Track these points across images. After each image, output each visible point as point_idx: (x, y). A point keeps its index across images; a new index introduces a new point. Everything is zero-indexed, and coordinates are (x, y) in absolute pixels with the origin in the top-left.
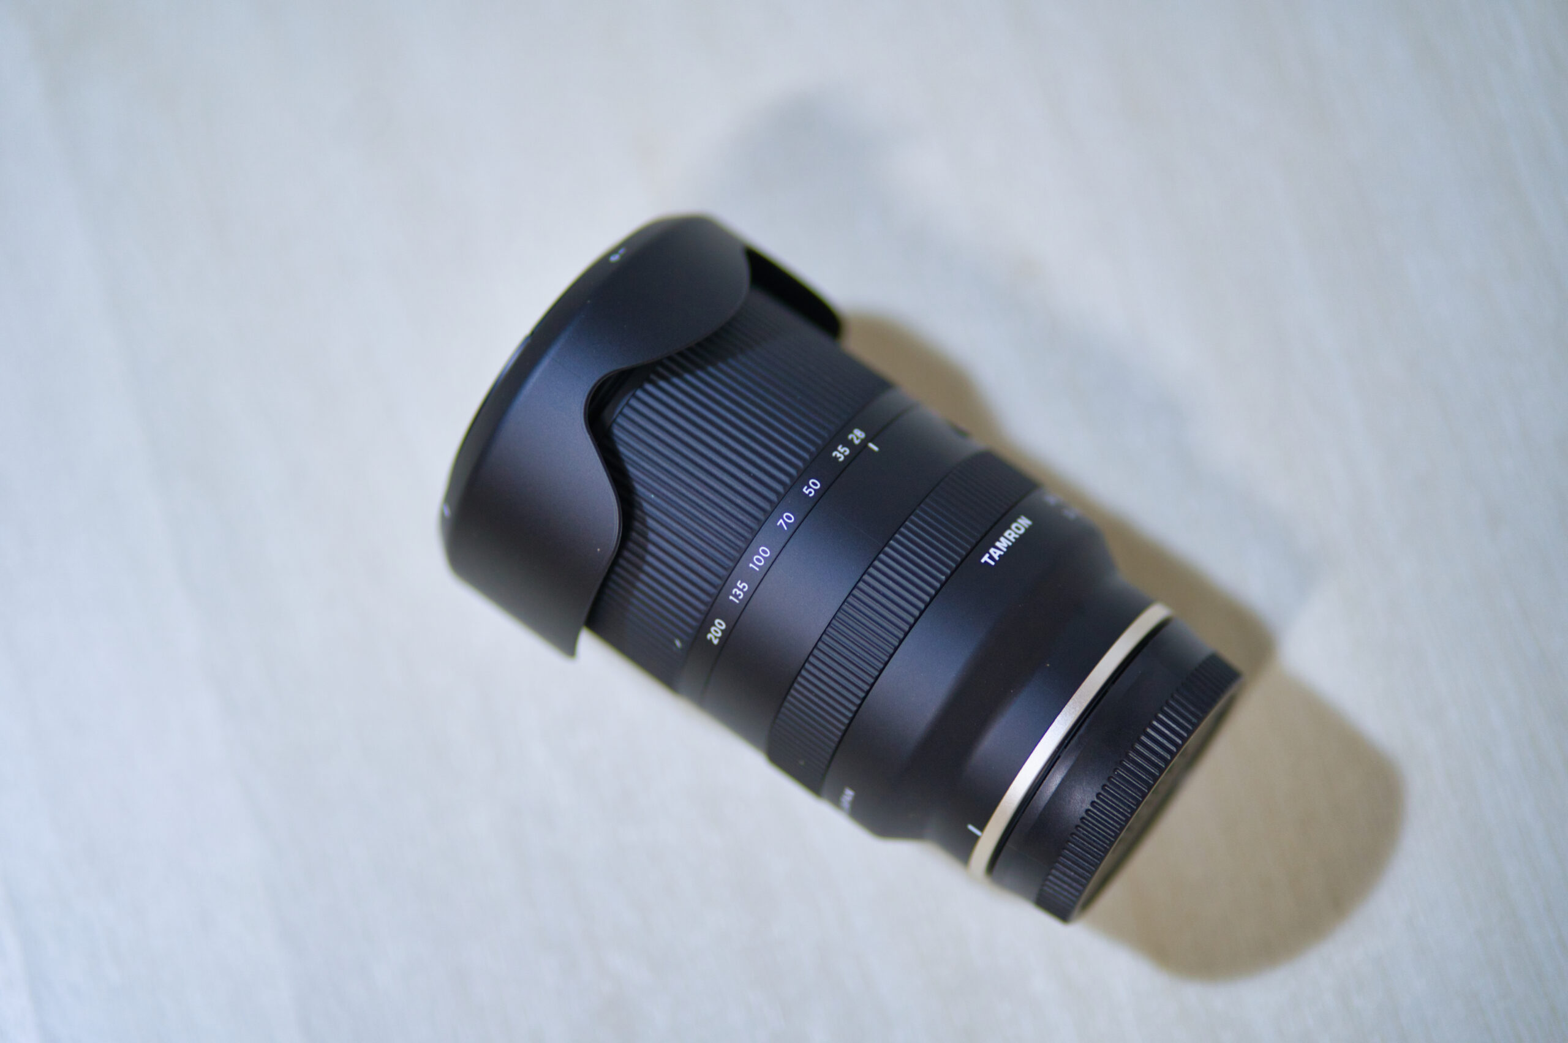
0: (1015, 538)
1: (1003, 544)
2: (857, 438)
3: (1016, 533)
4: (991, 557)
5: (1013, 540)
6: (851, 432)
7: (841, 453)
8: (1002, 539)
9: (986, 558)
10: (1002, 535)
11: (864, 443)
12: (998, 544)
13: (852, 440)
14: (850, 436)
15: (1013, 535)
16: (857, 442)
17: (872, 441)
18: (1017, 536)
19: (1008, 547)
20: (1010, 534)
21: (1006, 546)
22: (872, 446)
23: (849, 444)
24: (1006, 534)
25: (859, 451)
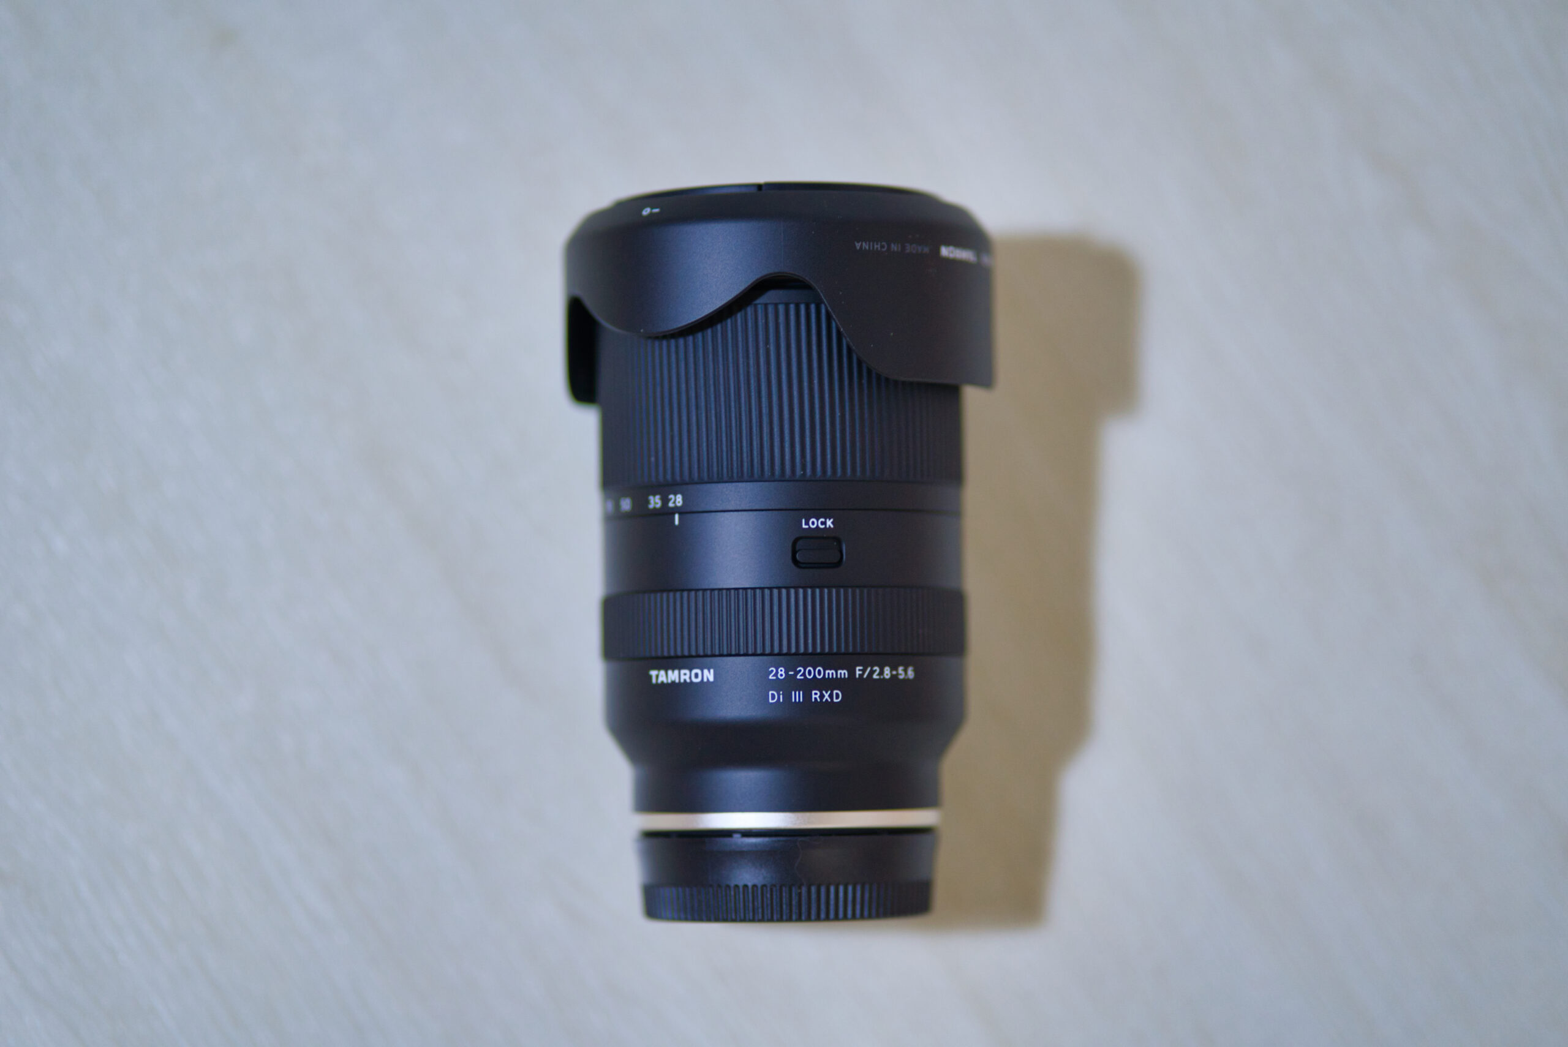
0: (685, 680)
1: (673, 676)
2: (674, 502)
3: (690, 678)
4: (657, 676)
5: (682, 681)
6: (675, 494)
7: (655, 502)
8: (676, 672)
9: (653, 673)
10: (680, 669)
11: (676, 510)
12: (670, 672)
13: (669, 500)
14: (672, 496)
15: (687, 678)
16: (671, 505)
17: (680, 514)
18: (688, 680)
19: (673, 683)
20: (685, 674)
21: (673, 679)
22: (677, 517)
23: (665, 501)
24: (683, 672)
25: (666, 513)
